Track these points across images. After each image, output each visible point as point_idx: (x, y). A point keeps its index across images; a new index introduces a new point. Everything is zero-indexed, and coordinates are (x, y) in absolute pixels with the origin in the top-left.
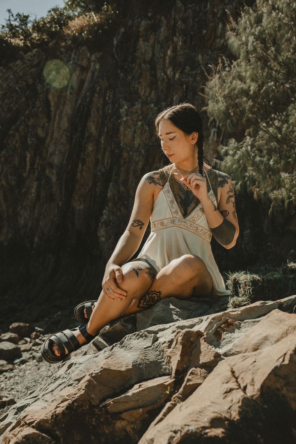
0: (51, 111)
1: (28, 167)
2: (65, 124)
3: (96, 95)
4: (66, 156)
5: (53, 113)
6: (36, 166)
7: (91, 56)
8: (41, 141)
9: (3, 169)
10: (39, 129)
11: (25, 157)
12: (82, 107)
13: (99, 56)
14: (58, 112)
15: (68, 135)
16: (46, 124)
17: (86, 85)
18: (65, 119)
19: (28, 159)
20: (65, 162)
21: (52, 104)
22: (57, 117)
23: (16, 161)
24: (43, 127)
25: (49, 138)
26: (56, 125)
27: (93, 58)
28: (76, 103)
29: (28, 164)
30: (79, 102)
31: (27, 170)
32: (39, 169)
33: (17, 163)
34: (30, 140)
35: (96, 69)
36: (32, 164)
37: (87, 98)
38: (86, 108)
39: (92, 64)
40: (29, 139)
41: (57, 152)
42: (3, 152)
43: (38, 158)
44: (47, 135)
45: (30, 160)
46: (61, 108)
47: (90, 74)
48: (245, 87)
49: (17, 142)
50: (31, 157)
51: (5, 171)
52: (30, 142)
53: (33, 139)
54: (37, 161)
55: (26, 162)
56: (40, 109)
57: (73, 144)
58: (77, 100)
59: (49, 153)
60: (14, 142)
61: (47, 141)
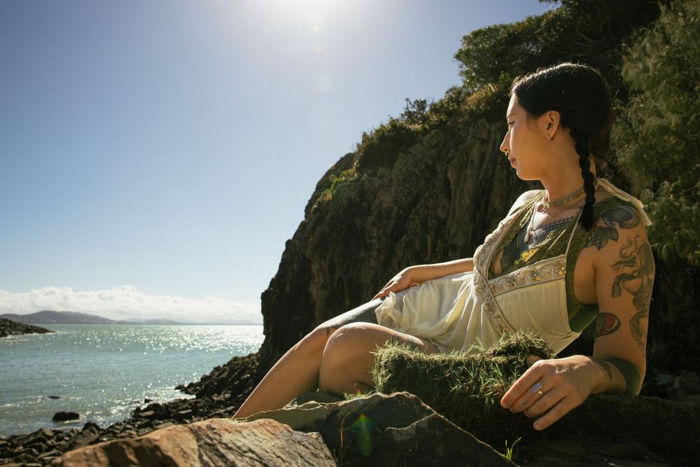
0: (451, 190)
1: (430, 251)
2: (467, 201)
3: (499, 166)
4: (470, 236)
5: (453, 192)
6: (438, 249)
7: (490, 126)
8: (442, 223)
9: (404, 254)
10: (439, 210)
11: (426, 241)
12: (484, 181)
13: (499, 126)
14: (458, 190)
15: (471, 212)
16: (447, 204)
17: (487, 158)
18: (467, 197)
19: (429, 243)
20: (469, 243)
21: (452, 182)
22: (458, 196)
23: (417, 246)
24: (443, 208)
25: (450, 219)
26: (457, 204)
27: (493, 128)
28: (478, 179)
29: (429, 247)
30: (481, 176)
31: (429, 254)
32: (442, 252)
33: (418, 249)
34: (431, 223)
35: (497, 139)
36: (434, 247)
37: (488, 171)
38: (489, 182)
39: (492, 135)
40: (429, 221)
41: (460, 233)
42: (404, 238)
43: (440, 240)
44: (448, 215)
45: (431, 243)
46: (461, 185)
47: (490, 146)
48: (665, 122)
49: (417, 226)
50: (432, 240)
51: (406, 256)
52: (430, 225)
53: (433, 221)
54: (439, 243)
55: (427, 246)
56: (440, 189)
57: (477, 222)
58: (479, 174)
59: (451, 235)
60: (414, 226)
61: (449, 222)
